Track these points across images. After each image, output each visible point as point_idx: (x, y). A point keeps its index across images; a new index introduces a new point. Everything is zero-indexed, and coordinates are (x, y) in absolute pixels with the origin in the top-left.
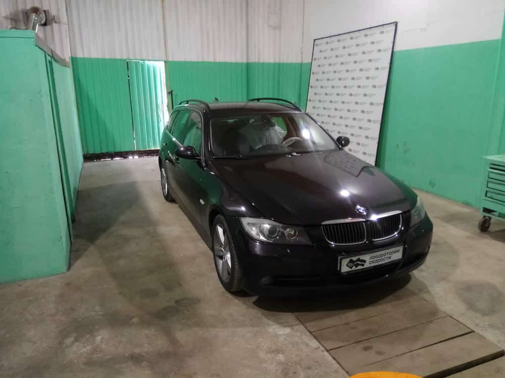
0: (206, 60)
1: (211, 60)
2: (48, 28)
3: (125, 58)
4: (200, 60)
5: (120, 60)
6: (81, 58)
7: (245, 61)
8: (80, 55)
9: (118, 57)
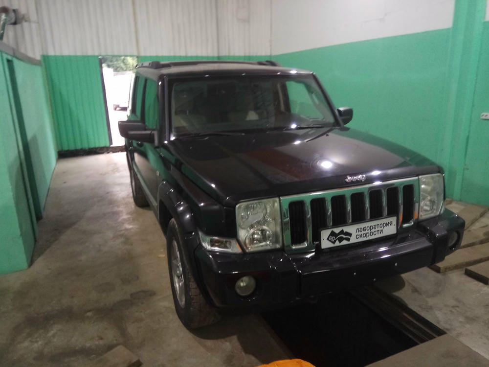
1: (183, 54)
6: (53, 56)
7: (216, 55)
8: (51, 53)
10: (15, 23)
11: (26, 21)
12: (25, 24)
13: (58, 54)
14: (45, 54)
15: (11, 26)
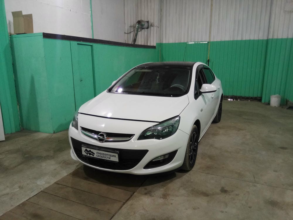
2: (149, 29)
5: (183, 43)
6: (165, 43)
8: (164, 42)
9: (182, 41)
13: (167, 42)
15: (146, 30)
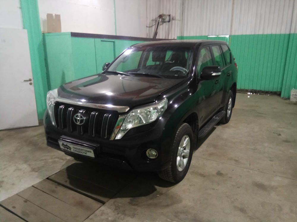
0: (257, 33)
1: (261, 33)
2: (171, 23)
3: (207, 35)
4: (253, 34)
5: (204, 36)
7: (288, 33)
8: (185, 35)
10: (169, 21)
11: (174, 20)
12: (173, 21)
13: (188, 35)
14: (182, 35)
15: (167, 23)
